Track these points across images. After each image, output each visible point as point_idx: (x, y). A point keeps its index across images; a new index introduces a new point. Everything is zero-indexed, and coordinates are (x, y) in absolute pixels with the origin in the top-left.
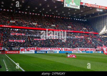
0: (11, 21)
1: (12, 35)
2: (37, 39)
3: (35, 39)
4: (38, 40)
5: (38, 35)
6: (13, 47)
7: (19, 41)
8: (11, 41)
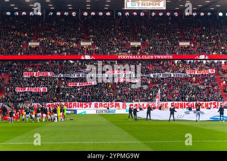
0: (30, 44)
1: (27, 76)
2: (76, 84)
3: (71, 85)
4: (78, 85)
5: (81, 75)
6: (21, 102)
7: (36, 90)
8: (20, 91)
